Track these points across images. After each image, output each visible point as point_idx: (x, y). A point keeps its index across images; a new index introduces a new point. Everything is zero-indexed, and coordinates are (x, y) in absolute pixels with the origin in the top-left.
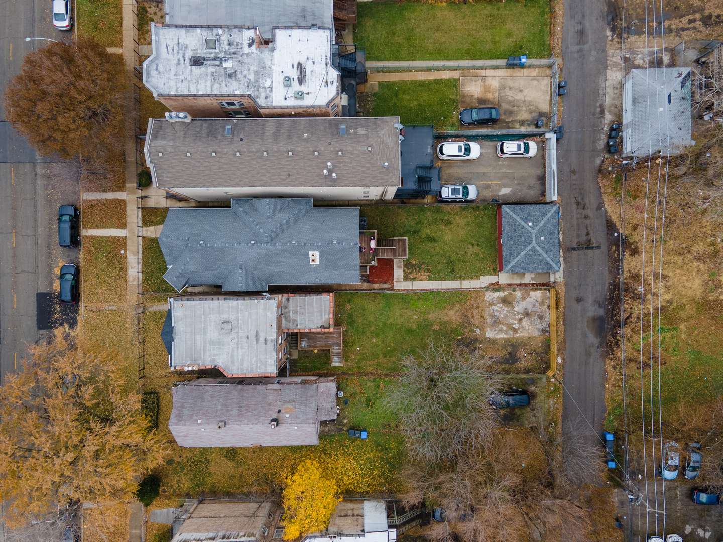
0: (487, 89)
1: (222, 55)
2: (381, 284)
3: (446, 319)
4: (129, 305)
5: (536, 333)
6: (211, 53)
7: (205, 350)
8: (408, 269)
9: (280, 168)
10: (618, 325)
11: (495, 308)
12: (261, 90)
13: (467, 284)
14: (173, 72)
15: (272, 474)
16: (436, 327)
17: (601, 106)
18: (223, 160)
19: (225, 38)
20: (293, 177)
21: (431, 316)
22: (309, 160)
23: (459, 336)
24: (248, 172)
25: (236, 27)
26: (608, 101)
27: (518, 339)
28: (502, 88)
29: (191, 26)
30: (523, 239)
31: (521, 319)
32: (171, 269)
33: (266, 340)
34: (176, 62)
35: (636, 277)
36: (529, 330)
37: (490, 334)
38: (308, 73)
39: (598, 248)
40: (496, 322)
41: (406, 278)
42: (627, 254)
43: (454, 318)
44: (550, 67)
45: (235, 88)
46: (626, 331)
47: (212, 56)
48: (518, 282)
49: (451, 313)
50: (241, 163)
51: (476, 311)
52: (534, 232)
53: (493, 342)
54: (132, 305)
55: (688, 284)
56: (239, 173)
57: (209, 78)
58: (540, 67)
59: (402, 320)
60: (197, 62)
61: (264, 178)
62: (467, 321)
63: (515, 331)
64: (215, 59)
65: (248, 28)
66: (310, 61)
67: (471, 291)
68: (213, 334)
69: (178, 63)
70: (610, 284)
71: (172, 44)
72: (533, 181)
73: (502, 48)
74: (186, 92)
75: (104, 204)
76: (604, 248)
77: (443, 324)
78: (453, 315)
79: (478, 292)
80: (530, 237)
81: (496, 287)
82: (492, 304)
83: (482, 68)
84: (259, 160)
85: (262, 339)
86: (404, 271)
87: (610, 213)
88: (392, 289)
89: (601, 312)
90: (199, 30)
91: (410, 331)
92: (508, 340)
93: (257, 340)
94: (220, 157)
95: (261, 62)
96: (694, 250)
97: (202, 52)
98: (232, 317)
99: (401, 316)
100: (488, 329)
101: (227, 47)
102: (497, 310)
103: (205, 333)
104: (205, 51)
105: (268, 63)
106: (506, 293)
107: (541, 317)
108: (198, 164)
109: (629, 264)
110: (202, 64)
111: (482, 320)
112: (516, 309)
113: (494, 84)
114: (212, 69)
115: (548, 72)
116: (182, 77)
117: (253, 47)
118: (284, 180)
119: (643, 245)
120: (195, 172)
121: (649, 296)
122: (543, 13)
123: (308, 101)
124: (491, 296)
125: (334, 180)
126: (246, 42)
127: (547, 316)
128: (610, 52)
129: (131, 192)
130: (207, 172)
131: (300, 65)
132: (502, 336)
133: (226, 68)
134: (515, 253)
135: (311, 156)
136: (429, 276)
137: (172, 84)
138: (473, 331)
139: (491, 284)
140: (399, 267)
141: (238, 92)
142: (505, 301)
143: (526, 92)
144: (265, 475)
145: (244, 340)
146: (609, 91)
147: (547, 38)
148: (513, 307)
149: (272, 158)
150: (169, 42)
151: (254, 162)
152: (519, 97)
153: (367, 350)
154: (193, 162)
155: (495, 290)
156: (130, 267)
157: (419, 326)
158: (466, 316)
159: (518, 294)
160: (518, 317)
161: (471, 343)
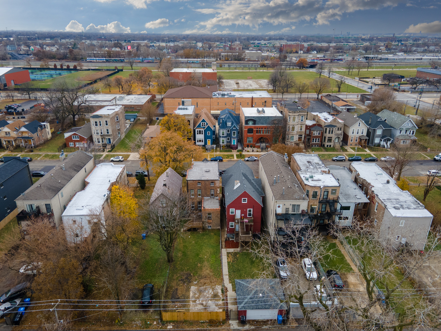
2: (224, 244)
3: (204, 269)
8: (234, 254)
11: (211, 291)
13: (226, 278)
14: (303, 158)
16: (199, 265)
19: (321, 166)
21: (206, 263)
23: (193, 274)
27: (188, 303)
31: (202, 304)
34: (307, 159)
36: (194, 309)
37: (193, 288)
38: (318, 182)
40: (200, 292)
41: (228, 253)
43: (205, 272)
45: (303, 168)
49: (208, 271)
51: (208, 281)
53: (188, 290)
57: (304, 164)
59: (204, 252)
62: (202, 277)
63: (195, 301)
64: (312, 165)
66: (323, 182)
67: (222, 280)
77: (201, 268)
78: (206, 271)
79: (221, 282)
81: (224, 290)
82: (213, 289)
86: (232, 252)
88: (222, 248)
91: (198, 255)
92: (188, 298)
93: (202, 176)
95: (316, 172)
99: (207, 251)
100: (197, 287)
101: (318, 167)
102: (209, 292)
103: (205, 167)
104: (314, 163)
105: (316, 174)
106: (221, 296)
111: (203, 284)
112: (210, 302)
114: (308, 164)
117: (321, 171)
118: (269, 176)
123: (305, 181)
124: (219, 289)
130: (268, 163)
131: (320, 180)
132: (191, 294)
136: (230, 262)
138: (196, 280)
139: (226, 288)
140: (234, 250)
142: (215, 296)
148: (211, 300)
153: (189, 240)
155: (222, 291)
157: (201, 258)
158: (206, 277)
159: (221, 302)
160: (204, 303)
161: (188, 280)
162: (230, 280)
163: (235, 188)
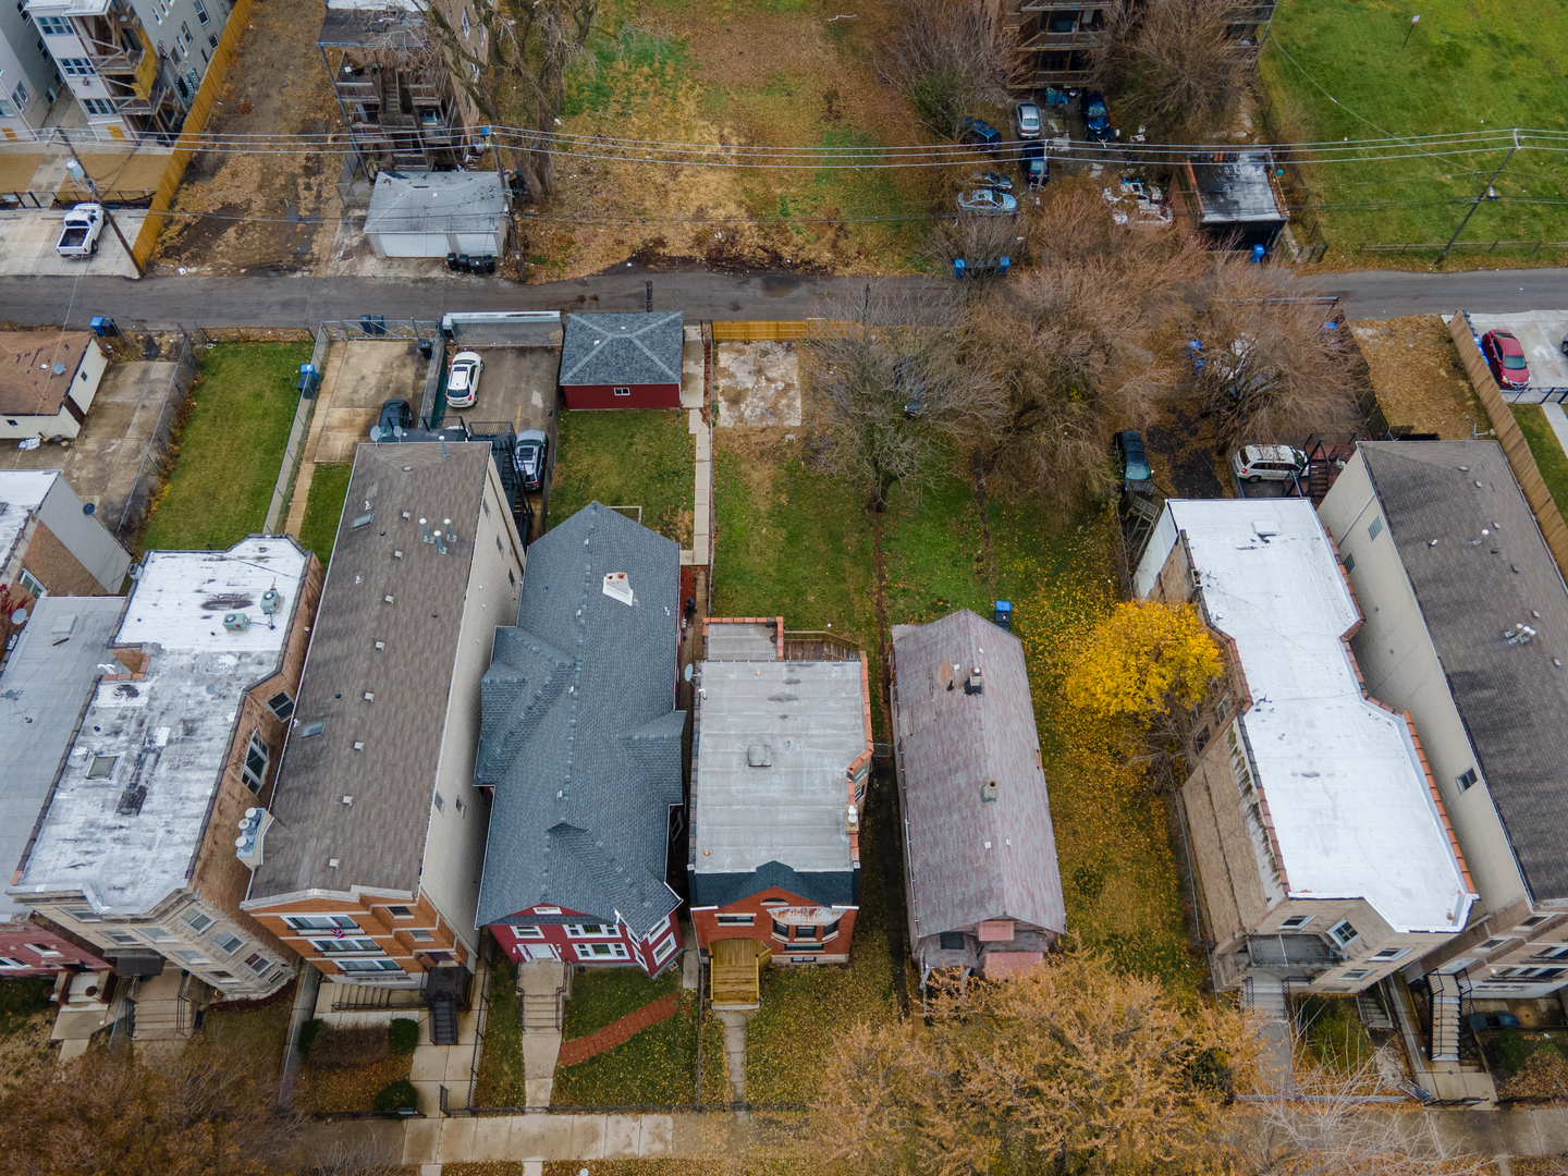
0: (347, 424)
1: (136, 749)
2: (698, 588)
3: (768, 484)
4: (730, 1151)
5: (793, 358)
6: (124, 771)
7: (813, 803)
9: (417, 628)
10: (777, 258)
11: (747, 413)
12: (240, 672)
13: (703, 451)
14: (141, 853)
15: (1119, 794)
16: (784, 499)
17: (415, 281)
18: (377, 732)
19: (97, 743)
20: (441, 610)
21: (763, 507)
22: (409, 571)
23: (799, 465)
24: (413, 690)
25: (83, 716)
26: (409, 274)
27: (802, 383)
28: (350, 403)
29: (45, 809)
30: (622, 352)
31: (768, 380)
32: (624, 915)
33: (789, 682)
34: (118, 847)
35: (699, 241)
36: (786, 368)
37: (795, 421)
38: (229, 590)
39: (649, 284)
40: (773, 411)
41: (688, 545)
42: (661, 251)
43: (767, 472)
44: (331, 342)
45: (220, 722)
46: (787, 253)
47: (131, 769)
48: (702, 382)
49: (756, 476)
50: (391, 699)
51: (754, 439)
52: (610, 336)
53: (809, 416)
54: (728, 1142)
55: (713, 186)
56: (411, 708)
57: (180, 775)
58: (327, 355)
59: (770, 553)
60: (134, 801)
61: (433, 664)
62: (773, 453)
63: (788, 386)
64: (140, 762)
65: (94, 694)
66: (207, 587)
67: (714, 445)
68: (774, 786)
69: (125, 841)
70: (710, 271)
71: (71, 854)
72: (527, 363)
73: (279, 405)
74: (198, 824)
76: (648, 278)
77: (777, 488)
78: (761, 476)
79: (717, 438)
80: (619, 341)
81: (710, 412)
82: (741, 418)
83: (306, 433)
84: (392, 662)
85: (788, 690)
87: (594, 270)
88: (706, 568)
89: (756, 281)
90: (60, 796)
91: (792, 539)
92: (805, 395)
93: (790, 698)
94: (369, 735)
95: (179, 673)
96: (659, 180)
97: (116, 787)
98: (738, 747)
99: (762, 553)
100: (786, 423)
101: (122, 738)
102: (752, 412)
103: (775, 803)
104: (114, 782)
105: (186, 660)
106: (720, 398)
107: (765, 353)
108: (375, 788)
109: (678, 246)
110: (143, 791)
111: (769, 431)
112: (750, 386)
113: (340, 414)
114: (163, 770)
115: (339, 345)
116: (161, 833)
117: (142, 687)
118: (443, 628)
119: (649, 232)
120: (394, 799)
121: (731, 225)
122: (235, 353)
123: (289, 590)
124: (726, 418)
125: (461, 540)
126: (125, 702)
127: (762, 345)
128: (329, 272)
129: (424, 1144)
130: (398, 773)
131: (206, 606)
132: (798, 403)
133: (170, 742)
134: (647, 364)
135: (403, 566)
136: (684, 510)
137: (168, 854)
138: (790, 444)
139: (704, 418)
141: (231, 717)
142: (736, 399)
143: (365, 372)
144: (1124, 810)
145: (789, 723)
146: (392, 273)
147: (281, 347)
148: (747, 389)
149: (392, 635)
150: (64, 862)
151: (393, 673)
152: (372, 381)
153: (831, 609)
154: (367, 796)
155: (716, 411)
156: (628, 1151)
157: (782, 525)
158: (762, 453)
159: (722, 382)
160: (764, 383)
161: (811, 448)
162: (693, 447)
163: (627, 602)
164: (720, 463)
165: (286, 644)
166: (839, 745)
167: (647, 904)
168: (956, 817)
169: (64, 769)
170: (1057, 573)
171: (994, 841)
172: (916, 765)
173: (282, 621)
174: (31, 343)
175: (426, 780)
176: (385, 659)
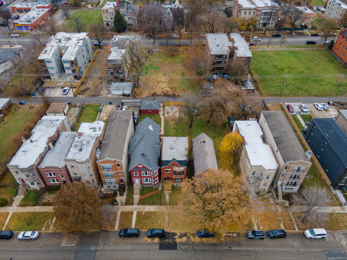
0: (106, 116)
1: (81, 144)
3: (173, 124)
5: (177, 108)
6: (79, 147)
7: (179, 153)
9: (122, 130)
10: (175, 95)
11: (170, 115)
12: (95, 136)
14: (82, 156)
16: (176, 126)
17: (117, 97)
18: (116, 142)
19: (75, 143)
20: (125, 129)
21: (172, 127)
22: (120, 124)
23: (178, 122)
24: (121, 138)
25: (73, 140)
26: (116, 96)
27: (179, 111)
28: (107, 113)
30: (150, 105)
31: (173, 110)
33: (176, 139)
34: (79, 155)
35: (162, 92)
36: (176, 109)
38: (93, 127)
39: (154, 98)
40: (174, 114)
42: (156, 94)
44: (104, 105)
45: (93, 142)
46: (176, 94)
47: (80, 147)
48: (163, 111)
49: (171, 123)
50: (118, 138)
51: (171, 118)
52: (148, 103)
53: (180, 115)
54: (166, 209)
55: (164, 85)
56: (121, 140)
57: (87, 147)
58: (103, 107)
59: (173, 133)
60: (81, 150)
61: (124, 135)
62: (174, 120)
63: (176, 111)
64: (81, 146)
65: (75, 138)
66: (90, 127)
67: (164, 119)
68: (174, 151)
69: (80, 154)
70: (164, 96)
71: (72, 155)
72: (135, 108)
73: (95, 113)
74: (90, 153)
75: (122, 220)
76: (154, 97)
77: (174, 125)
78: (172, 123)
79: (165, 118)
80: (150, 104)
81: (164, 115)
82: (169, 115)
84: (118, 134)
85: (176, 140)
87: (145, 96)
88: (163, 135)
89: (171, 98)
90: (70, 149)
91: (177, 131)
92: (179, 113)
93: (176, 141)
95: (87, 136)
96: (156, 84)
98: (169, 147)
99: (172, 133)
100: (176, 116)
101: (79, 143)
103: (174, 153)
104: (78, 148)
105: (87, 135)
106: (165, 113)
107: (173, 107)
108: (116, 148)
109: (159, 93)
110: (82, 149)
111: (173, 117)
112: (170, 111)
113: (105, 114)
114: (85, 147)
115: (105, 106)
116: (85, 153)
117: (81, 137)
118: (125, 131)
119: (154, 91)
120: (118, 150)
121: (167, 90)
122: (88, 107)
123: (102, 127)
124: (166, 115)
125: (128, 121)
126: (79, 139)
127: (172, 106)
128: (103, 96)
129: (118, 209)
130: (119, 147)
131: (90, 129)
132: (178, 114)
133: (85, 144)
134: (154, 107)
135: (120, 123)
137: (86, 156)
138: (177, 119)
139: (163, 115)
141: (94, 141)
142: (168, 113)
145: (176, 144)
146: (113, 96)
147: (96, 106)
149: (118, 131)
150: (72, 156)
151: (118, 135)
152: (110, 110)
156: (150, 210)
157: (175, 129)
158: (172, 120)
159: (166, 111)
160: (172, 111)
161: (180, 119)
162: (161, 119)
163: (152, 130)
164: (165, 121)
165: (102, 133)
166: (184, 146)
167: (155, 167)
168: (202, 159)
169: (71, 146)
170: (219, 136)
171: (207, 160)
172: (196, 154)
173: (101, 130)
174: (59, 104)
175: (123, 148)
176: (117, 133)
